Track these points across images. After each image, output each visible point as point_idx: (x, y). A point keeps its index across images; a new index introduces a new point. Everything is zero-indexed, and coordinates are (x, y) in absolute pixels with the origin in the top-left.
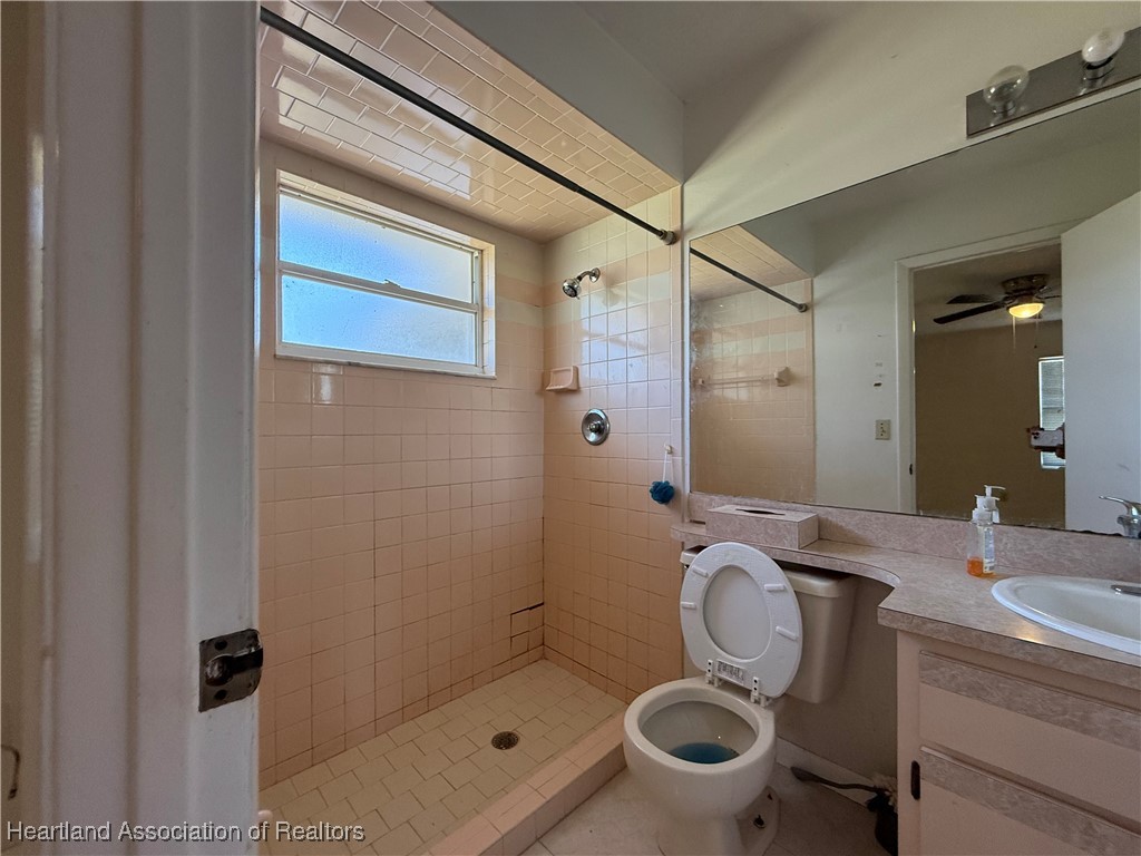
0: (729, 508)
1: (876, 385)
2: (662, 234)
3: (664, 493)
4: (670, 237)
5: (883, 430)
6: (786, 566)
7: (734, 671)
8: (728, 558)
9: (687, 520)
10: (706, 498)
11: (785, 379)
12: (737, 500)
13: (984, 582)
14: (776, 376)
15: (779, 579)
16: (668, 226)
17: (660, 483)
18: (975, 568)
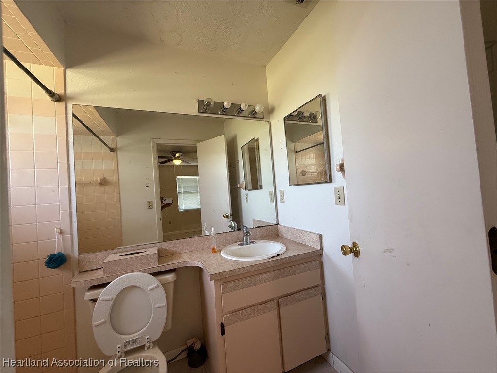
0: (113, 257)
1: (147, 187)
2: (50, 93)
3: (57, 261)
4: (57, 97)
5: (150, 205)
6: (155, 274)
7: (134, 342)
8: (125, 284)
9: (76, 273)
10: (92, 255)
11: (104, 183)
12: (114, 251)
13: (217, 254)
14: (99, 181)
15: (154, 282)
16: (58, 90)
17: (54, 255)
18: (214, 251)
